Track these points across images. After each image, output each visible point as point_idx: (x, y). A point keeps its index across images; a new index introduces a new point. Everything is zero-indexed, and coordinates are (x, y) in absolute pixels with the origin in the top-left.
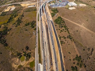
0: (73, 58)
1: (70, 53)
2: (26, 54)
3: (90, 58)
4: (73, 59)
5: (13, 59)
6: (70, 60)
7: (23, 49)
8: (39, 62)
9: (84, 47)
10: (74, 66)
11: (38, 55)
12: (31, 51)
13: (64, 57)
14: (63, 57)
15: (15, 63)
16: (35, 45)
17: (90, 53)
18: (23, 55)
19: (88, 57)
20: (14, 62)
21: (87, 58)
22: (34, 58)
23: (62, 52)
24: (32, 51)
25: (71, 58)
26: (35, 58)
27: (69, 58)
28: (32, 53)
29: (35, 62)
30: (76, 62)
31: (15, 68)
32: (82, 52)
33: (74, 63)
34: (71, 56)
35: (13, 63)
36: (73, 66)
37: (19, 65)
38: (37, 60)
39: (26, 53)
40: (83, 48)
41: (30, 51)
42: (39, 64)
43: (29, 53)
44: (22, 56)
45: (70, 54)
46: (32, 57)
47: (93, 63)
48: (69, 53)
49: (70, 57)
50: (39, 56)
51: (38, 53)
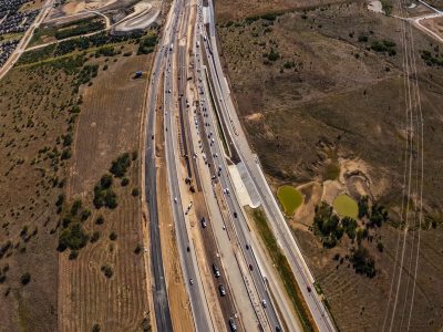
0: (95, 244)
1: (102, 274)
2: (345, 235)
3: (23, 233)
4: (99, 241)
5: (383, 182)
6: (113, 237)
7: (380, 248)
8: (262, 213)
9: (18, 296)
10: (103, 209)
11: (280, 243)
12: (332, 256)
13: (138, 250)
14: (147, 249)
15: (363, 175)
16: (325, 302)
17: (8, 256)
18: (359, 222)
19: (26, 241)
20: (368, 176)
21: (35, 233)
22: (296, 226)
23: (150, 281)
24: (325, 260)
25: (107, 248)
26: (291, 227)
27: (116, 247)
28: (321, 246)
29: (282, 210)
30: (88, 228)
31: (345, 158)
32: (45, 268)
33: (100, 221)
34: (104, 257)
35: (370, 173)
36: (108, 209)
37: (341, 177)
38: (274, 220)
39: (351, 237)
40: (24, 294)
41: (337, 257)
42: (261, 205)
43: (334, 245)
44: (360, 217)
45: (103, 269)
46: (306, 229)
47: (21, 212)
48: (108, 274)
49: (111, 250)
50: (274, 241)
51: (286, 253)
